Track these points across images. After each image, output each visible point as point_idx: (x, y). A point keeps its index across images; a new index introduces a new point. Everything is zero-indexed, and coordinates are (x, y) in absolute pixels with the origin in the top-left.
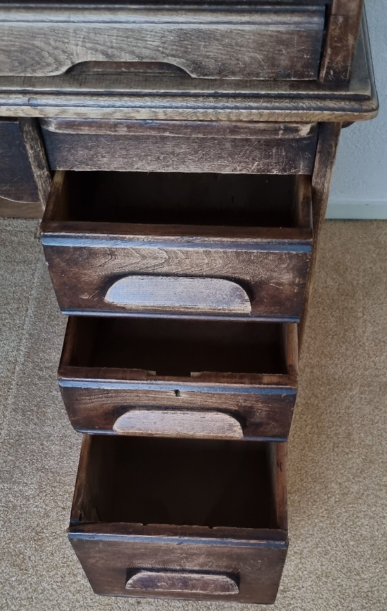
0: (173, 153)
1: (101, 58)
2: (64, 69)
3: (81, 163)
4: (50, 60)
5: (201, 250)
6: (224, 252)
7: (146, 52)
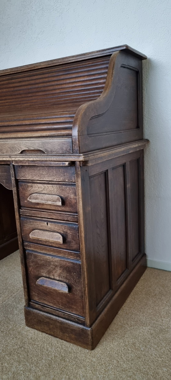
0: (42, 174)
1: (27, 149)
2: (20, 152)
3: (22, 177)
4: (18, 150)
5: (51, 185)
6: (57, 186)
7: (36, 147)
